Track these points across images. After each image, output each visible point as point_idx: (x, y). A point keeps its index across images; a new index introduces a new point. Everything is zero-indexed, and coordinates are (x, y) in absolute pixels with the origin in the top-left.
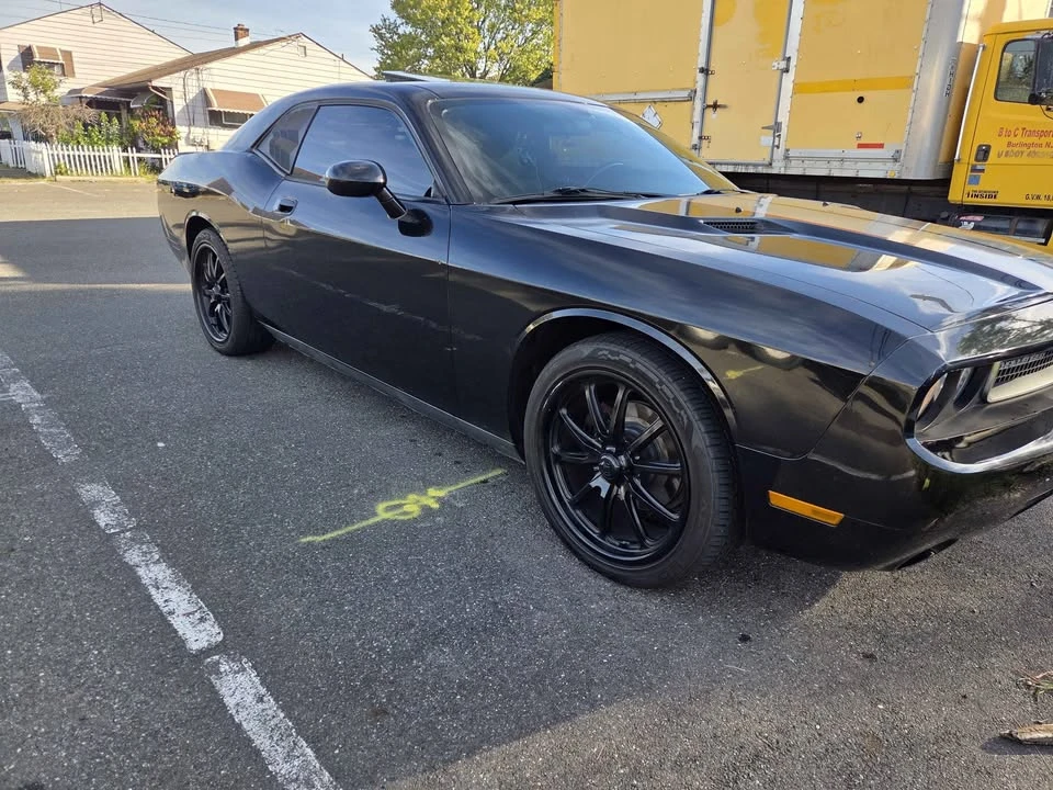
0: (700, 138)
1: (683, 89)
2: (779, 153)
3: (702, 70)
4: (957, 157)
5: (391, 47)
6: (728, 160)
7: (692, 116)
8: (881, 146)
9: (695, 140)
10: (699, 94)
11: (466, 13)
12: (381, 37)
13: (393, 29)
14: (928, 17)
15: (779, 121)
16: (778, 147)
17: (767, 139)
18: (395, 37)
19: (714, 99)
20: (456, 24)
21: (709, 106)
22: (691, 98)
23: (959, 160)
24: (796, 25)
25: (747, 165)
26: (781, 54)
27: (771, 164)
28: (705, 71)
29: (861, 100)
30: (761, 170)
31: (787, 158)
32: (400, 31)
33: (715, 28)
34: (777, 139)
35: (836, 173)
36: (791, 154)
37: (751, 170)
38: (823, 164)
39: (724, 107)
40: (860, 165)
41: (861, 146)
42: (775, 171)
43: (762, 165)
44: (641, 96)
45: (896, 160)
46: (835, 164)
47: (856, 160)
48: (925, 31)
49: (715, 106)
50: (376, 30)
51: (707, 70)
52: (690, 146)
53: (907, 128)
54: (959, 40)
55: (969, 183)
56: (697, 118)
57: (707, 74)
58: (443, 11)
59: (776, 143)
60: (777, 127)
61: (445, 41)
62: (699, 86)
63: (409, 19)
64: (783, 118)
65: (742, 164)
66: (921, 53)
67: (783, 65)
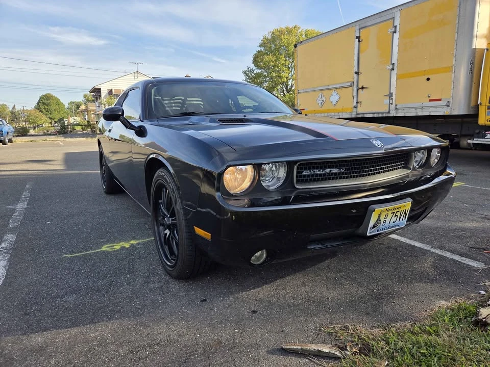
0: (357, 103)
1: (348, 82)
2: (393, 107)
3: (356, 73)
4: (479, 103)
5: (251, 79)
6: (371, 111)
7: (353, 93)
8: (440, 100)
9: (355, 104)
10: (355, 83)
11: (283, 62)
12: (247, 75)
13: (251, 71)
14: (456, 39)
15: (391, 92)
16: (392, 104)
17: (387, 101)
18: (253, 75)
19: (362, 85)
20: (278, 67)
21: (360, 88)
22: (352, 85)
23: (481, 104)
24: (396, 49)
25: (378, 113)
26: (390, 62)
27: (389, 112)
28: (357, 73)
29: (428, 79)
30: (385, 115)
31: (396, 109)
32: (255, 72)
33: (360, 55)
34: (391, 100)
35: (420, 114)
36: (398, 107)
37: (381, 115)
38: (413, 110)
39: (367, 88)
40: (431, 109)
41: (430, 101)
42: (391, 115)
43: (385, 113)
44: (330, 87)
45: (448, 106)
46: (419, 110)
47: (429, 107)
48: (455, 46)
49: (363, 88)
50: (245, 72)
51: (358, 73)
52: (352, 107)
53: (452, 90)
54: (474, 47)
55: (488, 115)
56: (355, 94)
57: (358, 75)
58: (273, 62)
59: (391, 102)
60: (391, 95)
61: (274, 74)
62: (355, 80)
63: (258, 67)
64: (393, 90)
65: (376, 113)
66: (455, 55)
67: (391, 67)
